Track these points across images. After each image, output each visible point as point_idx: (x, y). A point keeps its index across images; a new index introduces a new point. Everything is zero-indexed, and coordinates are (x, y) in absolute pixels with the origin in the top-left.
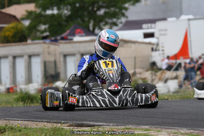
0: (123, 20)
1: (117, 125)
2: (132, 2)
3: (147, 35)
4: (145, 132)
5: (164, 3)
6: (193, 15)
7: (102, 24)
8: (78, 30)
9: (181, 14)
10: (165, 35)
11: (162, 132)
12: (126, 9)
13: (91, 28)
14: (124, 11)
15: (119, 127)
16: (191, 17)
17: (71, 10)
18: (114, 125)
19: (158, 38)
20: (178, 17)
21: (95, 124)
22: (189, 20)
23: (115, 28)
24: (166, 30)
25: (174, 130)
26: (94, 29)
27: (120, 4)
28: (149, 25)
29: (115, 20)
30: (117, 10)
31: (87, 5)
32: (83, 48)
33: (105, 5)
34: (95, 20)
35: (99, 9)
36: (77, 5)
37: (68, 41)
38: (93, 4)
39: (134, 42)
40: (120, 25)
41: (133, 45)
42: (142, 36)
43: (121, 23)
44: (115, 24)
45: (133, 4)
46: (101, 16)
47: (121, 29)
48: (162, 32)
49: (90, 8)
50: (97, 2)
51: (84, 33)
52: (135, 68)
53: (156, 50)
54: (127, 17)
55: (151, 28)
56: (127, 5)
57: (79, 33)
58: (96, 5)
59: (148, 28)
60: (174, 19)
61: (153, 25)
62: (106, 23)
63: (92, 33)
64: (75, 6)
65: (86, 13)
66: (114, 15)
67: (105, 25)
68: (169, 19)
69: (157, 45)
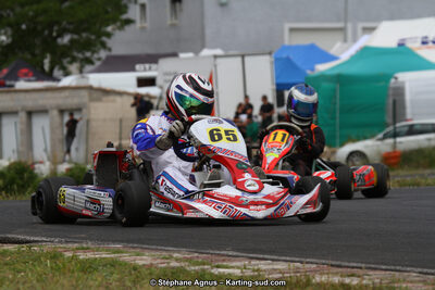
0: (103, 54)
1: (67, 242)
2: (118, 24)
3: (143, 82)
4: (112, 256)
5: (173, 26)
6: (223, 49)
7: (65, 61)
8: (24, 71)
9: (203, 46)
11: (143, 255)
12: (109, 35)
13: (47, 67)
14: (104, 39)
15: (70, 245)
16: (219, 52)
17: (13, 36)
18: (60, 242)
19: (161, 87)
20: (197, 52)
21: (28, 238)
22: (216, 57)
23: (88, 68)
25: (164, 253)
26: (52, 69)
27: (98, 26)
28: (147, 66)
29: (88, 54)
30: (93, 37)
31: (39, 28)
32: (31, 102)
33: (71, 27)
34: (53, 54)
35: (60, 35)
36: (24, 27)
37: (6, 89)
38: (50, 26)
39: (120, 94)
40: (98, 63)
41: (118, 99)
42: (135, 82)
43: (99, 59)
44: (89, 61)
45: (121, 28)
46: (64, 46)
47: (99, 70)
48: (168, 78)
49: (46, 32)
50: (58, 23)
51: (33, 76)
52: (121, 139)
53: (157, 109)
54: (110, 50)
55: (150, 68)
56: (109, 29)
57: (26, 75)
58: (56, 28)
59: (145, 70)
60: (191, 55)
61: (154, 66)
62: (74, 60)
63: (49, 76)
64: (19, 28)
65: (38, 41)
66: (88, 46)
67: (71, 63)
68: (182, 55)
69: (161, 98)
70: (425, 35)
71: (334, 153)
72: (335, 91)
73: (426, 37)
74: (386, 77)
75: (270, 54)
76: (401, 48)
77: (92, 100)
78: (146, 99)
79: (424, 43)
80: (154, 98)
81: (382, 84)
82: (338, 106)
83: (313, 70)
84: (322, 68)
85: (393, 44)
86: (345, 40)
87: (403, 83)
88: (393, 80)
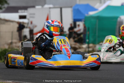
0: (6, 6)
6: (53, 5)
9: (45, 4)
10: (33, 17)
16: (51, 6)
19: (28, 19)
20: (43, 6)
22: (50, 8)
24: (34, 14)
28: (23, 11)
39: (12, 22)
40: (4, 9)
41: (12, 24)
42: (18, 17)
43: (4, 8)
47: (4, 12)
48: (32, 16)
52: (12, 39)
53: (27, 28)
54: (8, 4)
55: (24, 12)
59: (22, 12)
61: (26, 11)
68: (37, 7)
69: (28, 24)
71: (95, 47)
74: (116, 18)
75: (71, 7)
77: (1, 24)
78: (22, 24)
80: (26, 23)
81: (115, 20)
83: (88, 14)
84: (92, 13)
86: (101, 3)
87: (123, 20)
88: (119, 19)
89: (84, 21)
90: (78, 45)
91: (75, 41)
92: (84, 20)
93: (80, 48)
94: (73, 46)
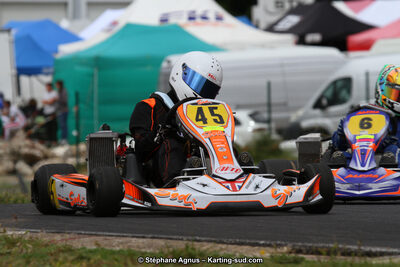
70: (192, 8)
72: (92, 75)
73: (194, 12)
74: (156, 61)
76: (165, 25)
79: (191, 18)
81: (149, 69)
82: (96, 96)
83: (56, 51)
84: (66, 50)
85: (153, 20)
88: (164, 64)
89: (53, 74)
90: (39, 149)
91: (30, 137)
92: (51, 70)
93: (46, 157)
94: (25, 150)
